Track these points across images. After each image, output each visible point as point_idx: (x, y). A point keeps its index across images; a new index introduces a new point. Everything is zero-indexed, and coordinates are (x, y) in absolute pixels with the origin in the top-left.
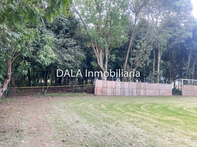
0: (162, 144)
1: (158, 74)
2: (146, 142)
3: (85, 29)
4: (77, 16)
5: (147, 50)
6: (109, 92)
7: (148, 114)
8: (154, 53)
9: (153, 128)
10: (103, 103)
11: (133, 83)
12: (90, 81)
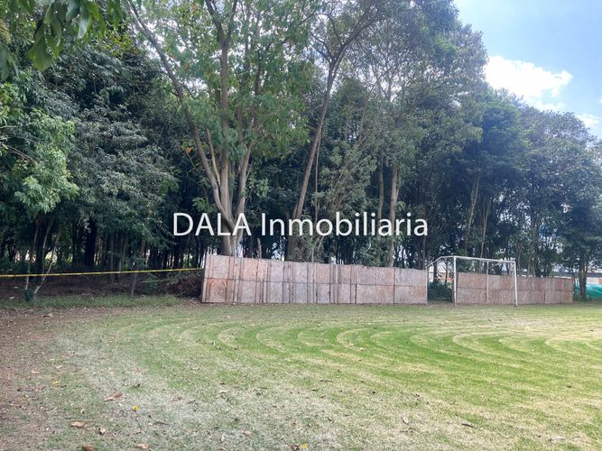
0: (383, 443)
1: (390, 241)
2: (341, 437)
3: (179, 94)
4: (153, 54)
5: (361, 170)
6: (248, 293)
7: (356, 358)
8: (381, 180)
9: (364, 397)
10: (226, 327)
11: (319, 265)
12: (191, 257)
